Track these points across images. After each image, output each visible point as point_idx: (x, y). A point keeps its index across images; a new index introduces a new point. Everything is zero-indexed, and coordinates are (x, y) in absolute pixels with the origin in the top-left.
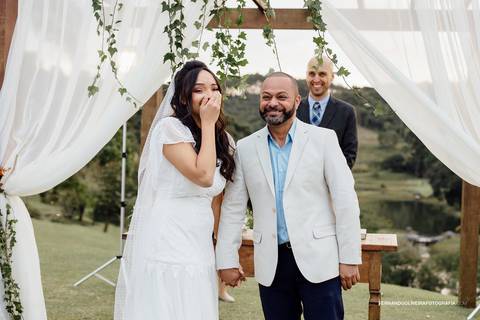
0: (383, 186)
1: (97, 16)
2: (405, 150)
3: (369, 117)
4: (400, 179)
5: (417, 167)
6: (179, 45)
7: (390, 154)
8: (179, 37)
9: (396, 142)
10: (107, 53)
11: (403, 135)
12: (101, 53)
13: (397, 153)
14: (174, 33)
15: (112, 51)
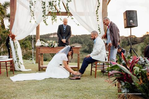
0: (83, 55)
1: (31, 9)
2: (87, 48)
3: (80, 41)
4: (86, 54)
5: (89, 52)
6: (45, 14)
7: (84, 49)
8: (45, 13)
9: (85, 46)
10: (32, 16)
11: (86, 45)
12: (31, 16)
13: (85, 49)
14: (44, 12)
15: (33, 15)
